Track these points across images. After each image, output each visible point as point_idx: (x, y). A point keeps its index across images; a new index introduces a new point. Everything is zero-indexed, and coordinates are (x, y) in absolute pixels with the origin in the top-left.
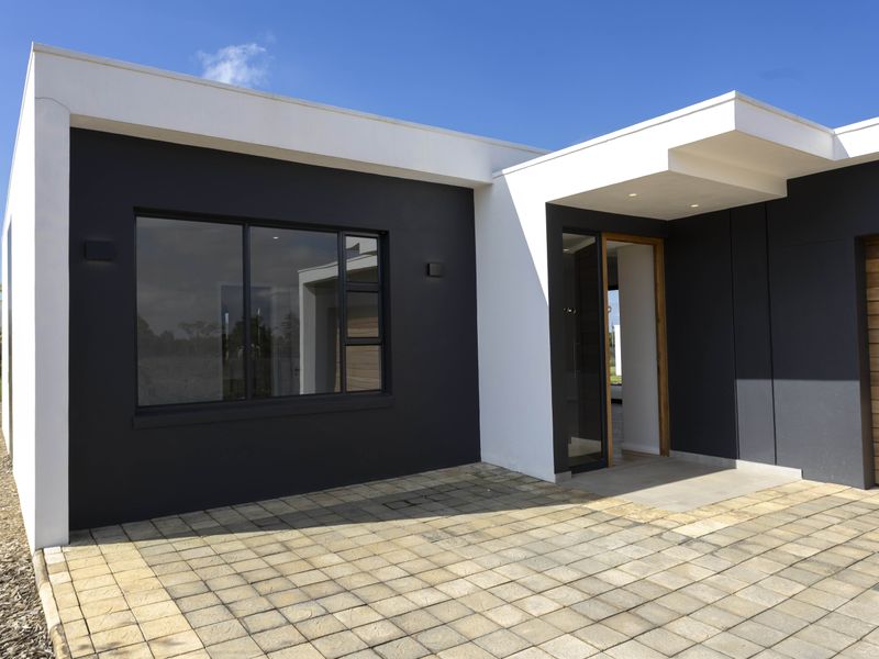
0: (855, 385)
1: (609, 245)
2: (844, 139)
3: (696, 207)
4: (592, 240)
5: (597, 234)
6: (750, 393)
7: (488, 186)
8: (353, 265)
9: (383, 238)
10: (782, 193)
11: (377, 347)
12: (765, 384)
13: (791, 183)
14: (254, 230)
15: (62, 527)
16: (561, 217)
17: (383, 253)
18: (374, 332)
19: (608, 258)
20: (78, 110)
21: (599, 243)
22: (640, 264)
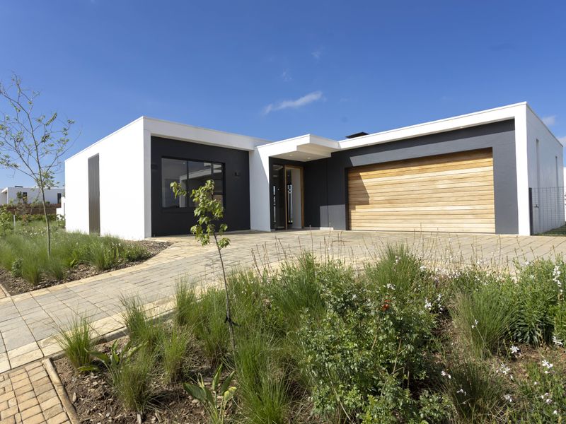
0: (344, 206)
1: (287, 168)
2: (340, 144)
3: (309, 159)
4: (282, 167)
5: (284, 165)
6: (323, 209)
7: (253, 151)
8: (215, 171)
9: (223, 165)
10: (330, 156)
11: (221, 196)
12: (326, 207)
13: (332, 153)
14: (190, 162)
15: (150, 233)
16: (273, 160)
17: (223, 168)
18: (221, 191)
19: (287, 172)
20: (153, 132)
21: (284, 168)
22: (297, 175)
